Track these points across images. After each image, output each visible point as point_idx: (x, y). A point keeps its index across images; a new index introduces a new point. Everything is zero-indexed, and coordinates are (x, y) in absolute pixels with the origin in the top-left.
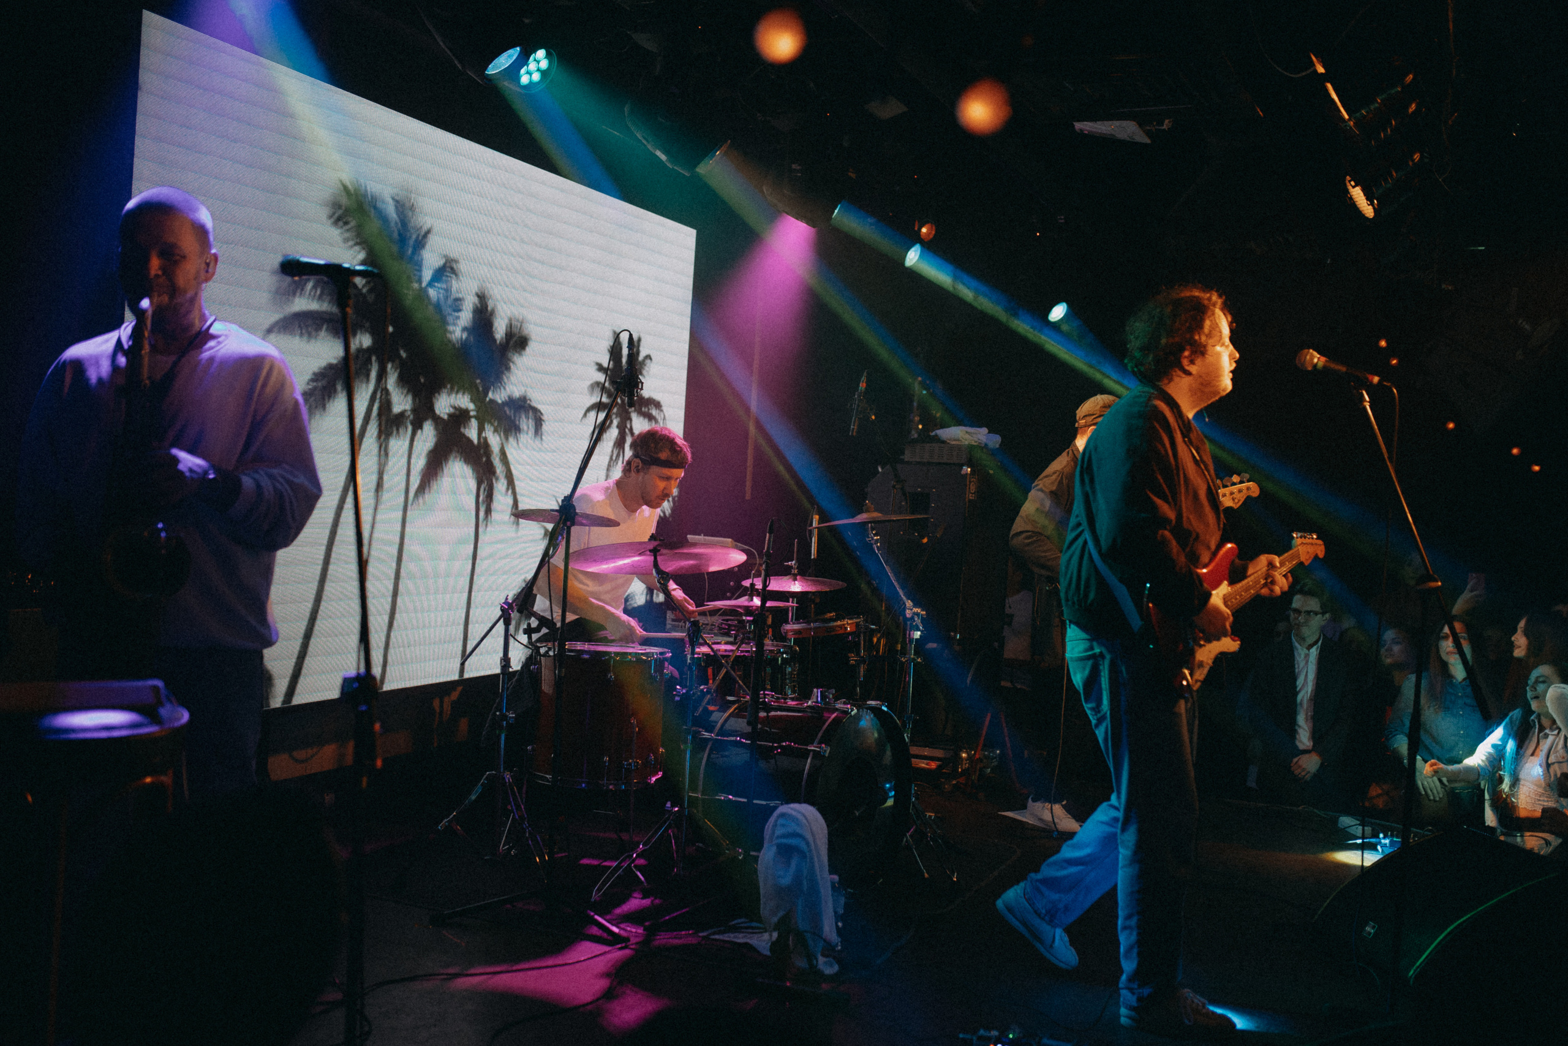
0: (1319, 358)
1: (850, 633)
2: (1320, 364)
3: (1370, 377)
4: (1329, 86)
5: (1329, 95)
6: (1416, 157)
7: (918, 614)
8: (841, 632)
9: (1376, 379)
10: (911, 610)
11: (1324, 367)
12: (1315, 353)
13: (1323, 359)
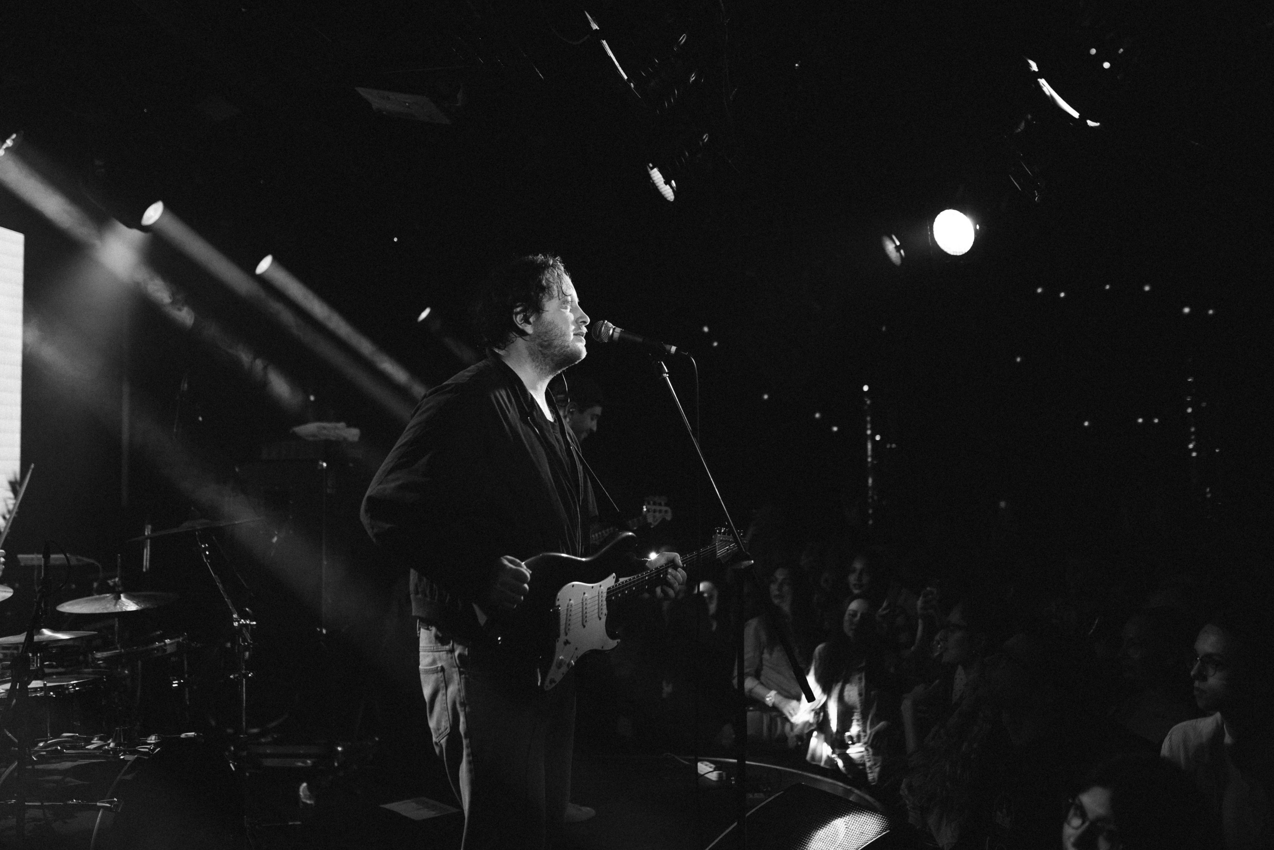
0: (614, 329)
1: (171, 654)
2: (616, 335)
3: (668, 347)
4: (604, 42)
5: (606, 53)
6: (704, 137)
7: (246, 625)
8: (160, 654)
9: (674, 349)
10: (238, 622)
11: (620, 337)
12: (610, 325)
13: (618, 330)
